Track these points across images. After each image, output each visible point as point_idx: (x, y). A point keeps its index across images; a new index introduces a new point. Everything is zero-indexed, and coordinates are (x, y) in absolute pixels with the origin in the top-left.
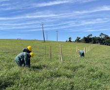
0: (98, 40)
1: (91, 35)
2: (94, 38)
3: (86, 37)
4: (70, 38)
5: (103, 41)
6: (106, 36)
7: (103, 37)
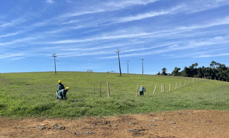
0: (208, 71)
1: (196, 64)
2: (200, 69)
3: (188, 67)
4: (164, 69)
5: (217, 74)
6: (221, 65)
7: (215, 67)
